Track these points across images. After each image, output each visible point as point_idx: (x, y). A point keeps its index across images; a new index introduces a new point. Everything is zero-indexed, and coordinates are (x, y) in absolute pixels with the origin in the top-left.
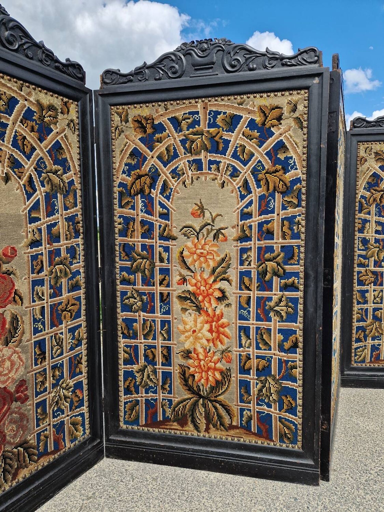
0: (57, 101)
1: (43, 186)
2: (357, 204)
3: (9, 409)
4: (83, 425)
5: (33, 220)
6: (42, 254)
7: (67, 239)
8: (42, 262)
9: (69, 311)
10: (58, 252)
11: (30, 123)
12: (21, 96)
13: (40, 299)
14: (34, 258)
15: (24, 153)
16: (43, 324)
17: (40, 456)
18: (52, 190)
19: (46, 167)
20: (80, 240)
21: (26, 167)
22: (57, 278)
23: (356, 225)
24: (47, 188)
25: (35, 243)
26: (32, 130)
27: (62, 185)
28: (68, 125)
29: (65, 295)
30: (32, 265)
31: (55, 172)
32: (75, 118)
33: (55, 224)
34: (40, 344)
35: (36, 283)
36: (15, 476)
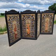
10: (18, 25)
11: (16, 17)
17: (18, 38)
29: (19, 28)
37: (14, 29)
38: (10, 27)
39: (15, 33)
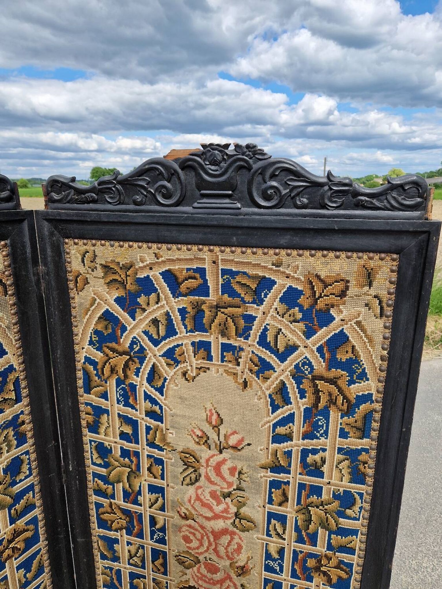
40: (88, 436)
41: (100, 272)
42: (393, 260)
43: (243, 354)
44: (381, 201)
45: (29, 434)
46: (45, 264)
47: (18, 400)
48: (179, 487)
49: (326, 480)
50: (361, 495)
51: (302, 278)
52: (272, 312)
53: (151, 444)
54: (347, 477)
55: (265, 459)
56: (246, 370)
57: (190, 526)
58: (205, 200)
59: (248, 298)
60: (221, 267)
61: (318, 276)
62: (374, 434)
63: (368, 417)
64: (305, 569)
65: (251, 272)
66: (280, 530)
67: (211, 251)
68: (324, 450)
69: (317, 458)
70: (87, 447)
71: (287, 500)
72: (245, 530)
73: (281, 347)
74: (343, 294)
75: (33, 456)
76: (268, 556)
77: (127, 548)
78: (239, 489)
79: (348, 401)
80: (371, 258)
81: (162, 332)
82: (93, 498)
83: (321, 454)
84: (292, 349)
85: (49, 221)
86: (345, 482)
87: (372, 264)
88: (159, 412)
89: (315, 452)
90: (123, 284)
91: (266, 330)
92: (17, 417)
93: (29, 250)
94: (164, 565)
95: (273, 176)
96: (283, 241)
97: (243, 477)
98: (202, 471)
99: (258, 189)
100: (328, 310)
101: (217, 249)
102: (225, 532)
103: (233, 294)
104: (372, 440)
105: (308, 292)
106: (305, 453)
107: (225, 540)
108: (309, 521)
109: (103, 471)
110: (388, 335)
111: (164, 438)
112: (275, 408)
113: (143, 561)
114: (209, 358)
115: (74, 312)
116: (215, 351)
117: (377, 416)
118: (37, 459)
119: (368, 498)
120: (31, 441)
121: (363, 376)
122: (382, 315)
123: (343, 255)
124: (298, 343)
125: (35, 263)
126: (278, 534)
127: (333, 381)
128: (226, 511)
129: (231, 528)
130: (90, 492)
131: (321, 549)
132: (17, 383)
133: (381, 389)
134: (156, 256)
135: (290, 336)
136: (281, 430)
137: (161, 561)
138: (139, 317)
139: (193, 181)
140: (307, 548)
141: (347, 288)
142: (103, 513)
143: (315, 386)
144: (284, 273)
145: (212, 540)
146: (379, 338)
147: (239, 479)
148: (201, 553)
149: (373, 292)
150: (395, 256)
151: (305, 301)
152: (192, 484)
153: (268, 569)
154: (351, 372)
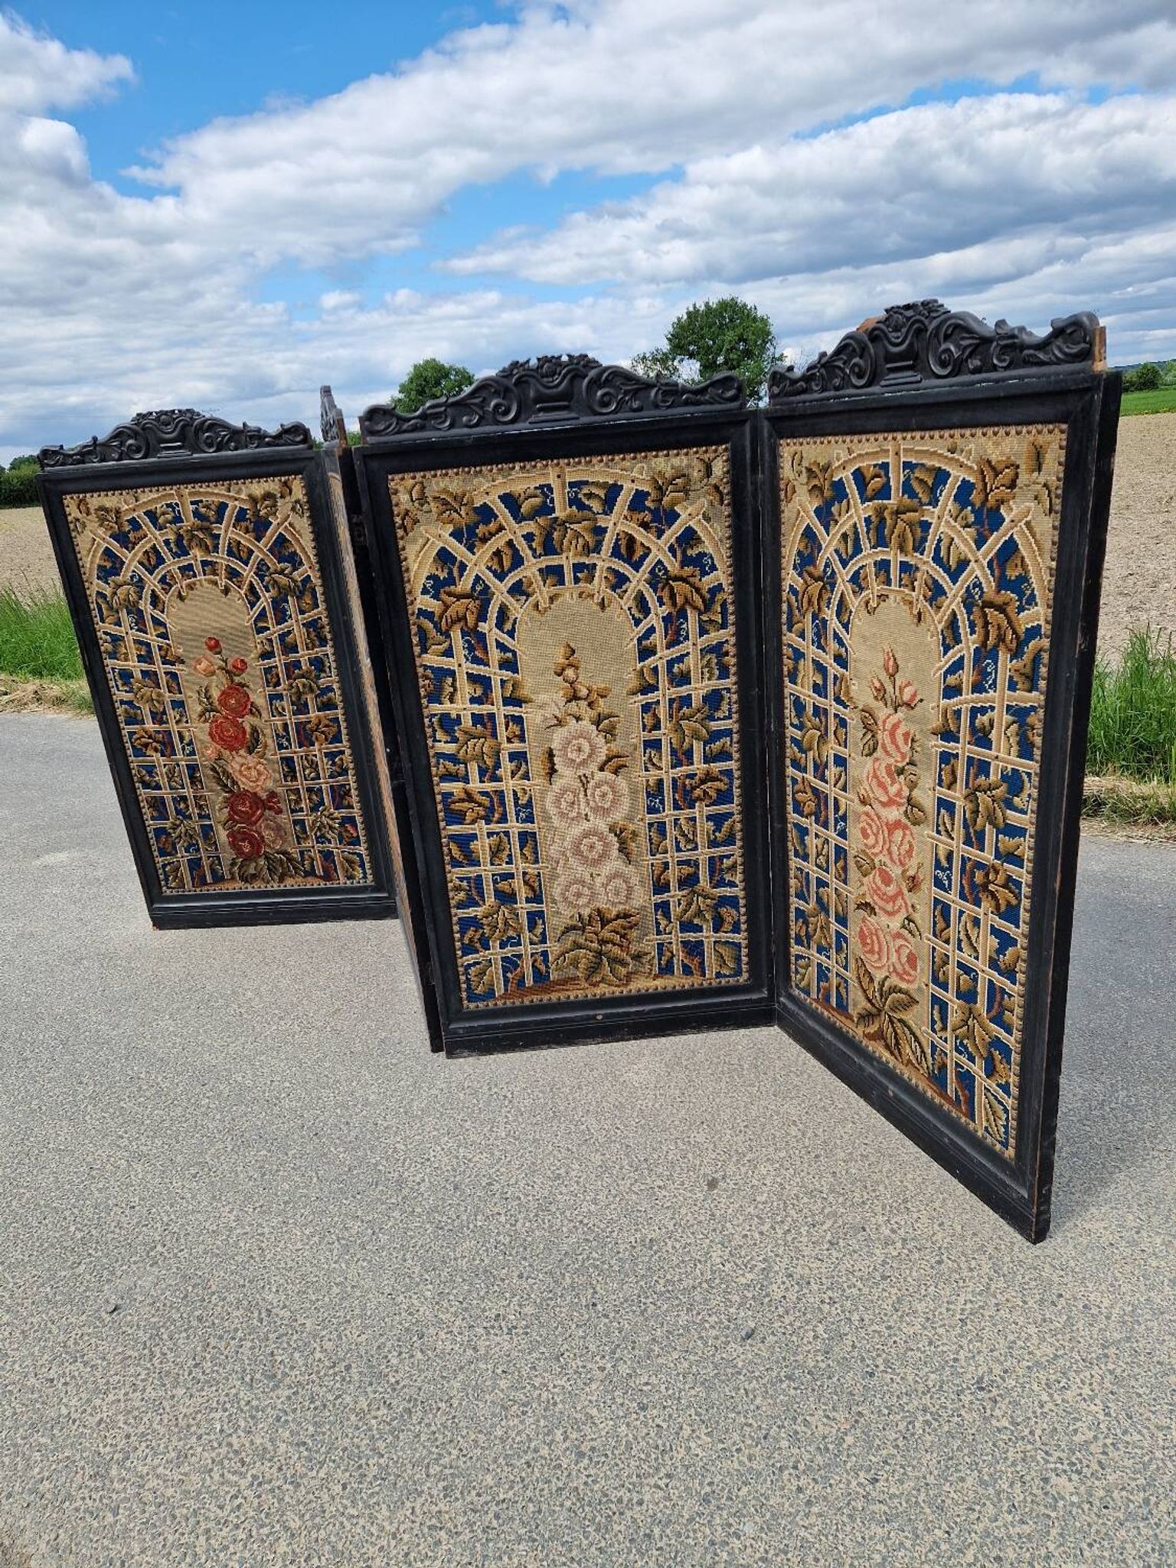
0: (272, 485)
1: (268, 591)
2: (785, 607)
3: (262, 815)
4: (362, 866)
5: (260, 631)
6: (276, 667)
7: (308, 649)
8: (278, 675)
9: (322, 732)
10: (297, 664)
11: (244, 524)
12: (230, 497)
13: (281, 714)
14: (268, 671)
15: (241, 560)
16: (288, 740)
17: (307, 874)
18: (280, 593)
19: (269, 568)
20: (329, 649)
21: (245, 574)
22: (299, 694)
23: (786, 661)
24: (273, 592)
25: (266, 655)
26: (247, 531)
27: (292, 585)
28: (293, 509)
29: (313, 714)
30: (267, 680)
31: (282, 572)
32: (301, 497)
33: (289, 632)
34: (288, 762)
35: (272, 698)
36: (281, 880)
37: (195, 708)
38: (135, 666)
39: (222, 778)
40: (789, 688)
41: (804, 478)
42: (1062, 432)
43: (919, 575)
44: (1046, 353)
45: (733, 670)
46: (763, 473)
47: (724, 626)
48: (859, 758)
49: (993, 753)
50: (1029, 775)
51: (976, 468)
52: (946, 517)
53: (838, 700)
54: (1015, 749)
55: (936, 722)
56: (921, 597)
57: (867, 814)
58: (892, 376)
59: (925, 500)
60: (902, 460)
61: (989, 462)
62: (1042, 684)
63: (1036, 660)
64: (973, 885)
65: (929, 463)
66: (949, 828)
67: (894, 439)
68: (992, 708)
69: (985, 718)
70: (787, 702)
71: (955, 781)
72: (916, 823)
73: (953, 563)
74: (1012, 485)
75: (735, 697)
76: (938, 865)
77: (815, 841)
78: (912, 763)
79: (1018, 637)
80: (1039, 432)
81: (850, 551)
82: (790, 771)
83: (989, 714)
84: (963, 564)
85: (769, 419)
86: (1013, 758)
87: (1041, 440)
88: (844, 654)
89: (983, 710)
90: (821, 490)
91: (940, 540)
92: (721, 644)
93: (748, 456)
94: (845, 869)
95: (947, 337)
96: (956, 418)
97: (915, 745)
98: (879, 736)
99: (934, 355)
100: (998, 508)
101: (899, 436)
102: (897, 824)
103: (913, 495)
104: (1041, 693)
105: (979, 486)
106: (975, 712)
107: (898, 835)
108: (976, 812)
109: (798, 734)
110: (1056, 539)
111: (847, 693)
112: (947, 648)
113: (827, 862)
114: (888, 582)
115: (783, 528)
116: (894, 572)
117: (1045, 656)
118: (740, 701)
119: (1036, 780)
120: (733, 679)
121: (1032, 600)
122: (1051, 510)
123: (1013, 430)
124: (970, 556)
125: (754, 471)
126: (947, 831)
127: (1001, 609)
128: (899, 794)
129: (904, 820)
130: (788, 762)
131: (988, 856)
132: (724, 605)
133: (1050, 618)
134: (850, 451)
135: (962, 547)
136: (952, 680)
137: (841, 863)
138: (832, 532)
139: (882, 353)
140: (973, 853)
141: (1017, 475)
142: (797, 792)
143: (985, 615)
144: (957, 460)
145: (886, 832)
146: (1048, 545)
147: (912, 748)
148: (876, 855)
149: (1042, 480)
150: (1064, 426)
151: (976, 497)
152: (870, 755)
153: (938, 883)
154: (1021, 594)
